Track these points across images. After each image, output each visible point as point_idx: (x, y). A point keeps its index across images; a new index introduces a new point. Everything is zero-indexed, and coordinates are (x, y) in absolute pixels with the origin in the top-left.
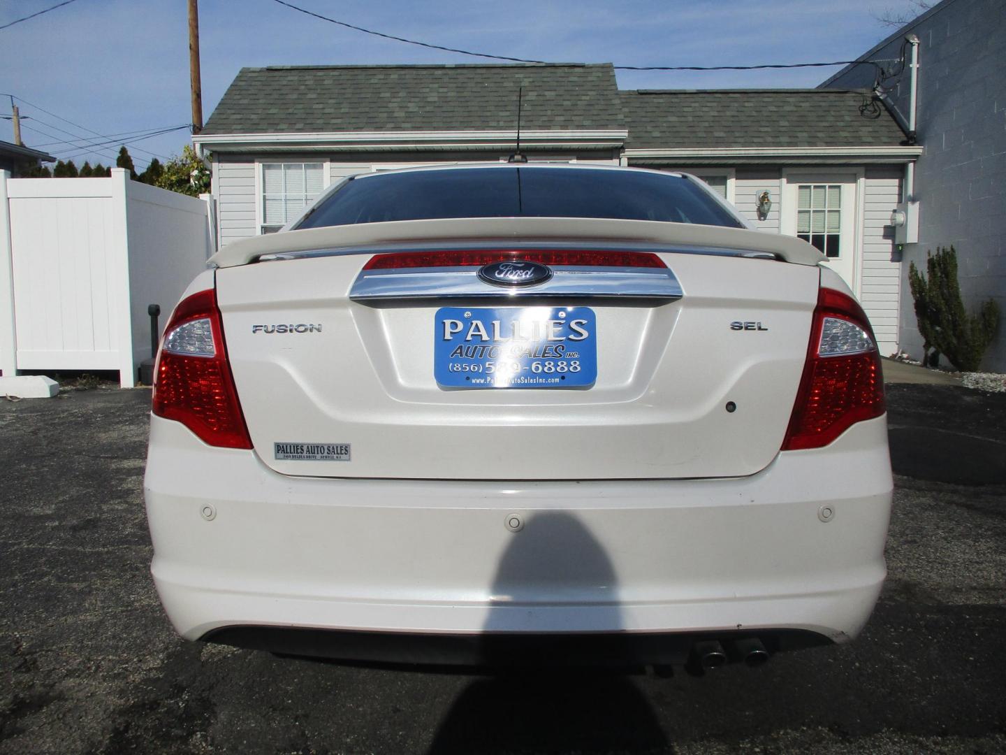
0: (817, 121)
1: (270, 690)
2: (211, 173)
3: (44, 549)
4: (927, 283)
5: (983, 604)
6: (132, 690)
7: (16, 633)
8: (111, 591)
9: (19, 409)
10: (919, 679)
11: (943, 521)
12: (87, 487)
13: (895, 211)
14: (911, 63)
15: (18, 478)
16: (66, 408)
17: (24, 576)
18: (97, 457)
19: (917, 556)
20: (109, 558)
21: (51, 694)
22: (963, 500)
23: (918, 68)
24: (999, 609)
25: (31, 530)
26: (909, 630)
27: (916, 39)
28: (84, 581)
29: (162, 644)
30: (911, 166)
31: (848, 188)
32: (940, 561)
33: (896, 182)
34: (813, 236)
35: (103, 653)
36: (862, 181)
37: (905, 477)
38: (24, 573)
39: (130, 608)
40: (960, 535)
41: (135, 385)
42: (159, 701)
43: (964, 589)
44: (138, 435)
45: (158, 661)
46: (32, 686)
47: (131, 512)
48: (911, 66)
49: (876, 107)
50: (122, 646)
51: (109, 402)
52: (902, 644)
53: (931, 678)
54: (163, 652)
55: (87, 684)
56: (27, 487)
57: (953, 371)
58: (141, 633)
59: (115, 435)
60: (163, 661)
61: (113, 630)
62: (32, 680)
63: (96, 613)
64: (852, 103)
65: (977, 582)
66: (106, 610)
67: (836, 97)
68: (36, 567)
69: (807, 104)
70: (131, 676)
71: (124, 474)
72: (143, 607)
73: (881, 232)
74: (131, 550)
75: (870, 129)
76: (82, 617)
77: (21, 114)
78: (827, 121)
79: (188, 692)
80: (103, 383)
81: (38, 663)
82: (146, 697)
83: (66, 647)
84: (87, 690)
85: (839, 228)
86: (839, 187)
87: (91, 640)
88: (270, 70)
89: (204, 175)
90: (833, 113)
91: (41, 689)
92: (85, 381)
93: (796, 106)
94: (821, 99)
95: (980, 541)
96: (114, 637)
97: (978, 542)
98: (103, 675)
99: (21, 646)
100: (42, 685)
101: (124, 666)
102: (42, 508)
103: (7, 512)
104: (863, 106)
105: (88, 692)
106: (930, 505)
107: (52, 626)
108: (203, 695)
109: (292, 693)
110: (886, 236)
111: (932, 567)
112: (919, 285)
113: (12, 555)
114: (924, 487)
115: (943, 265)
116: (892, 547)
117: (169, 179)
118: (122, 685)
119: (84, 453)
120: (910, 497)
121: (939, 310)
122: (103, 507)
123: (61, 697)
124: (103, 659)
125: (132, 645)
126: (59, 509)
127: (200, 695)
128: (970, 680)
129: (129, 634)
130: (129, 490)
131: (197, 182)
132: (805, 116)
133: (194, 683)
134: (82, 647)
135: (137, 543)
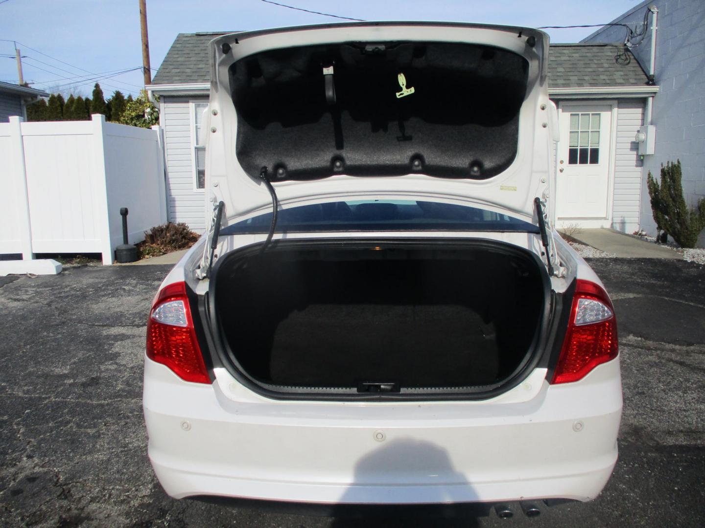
0: (584, 68)
1: (222, 513)
2: (159, 110)
3: (66, 402)
4: (660, 185)
5: (686, 444)
6: (134, 512)
7: (55, 469)
8: (112, 435)
9: (37, 284)
10: (640, 505)
11: (663, 376)
12: (89, 350)
13: (638, 131)
14: (652, 26)
15: (42, 344)
16: (68, 283)
17: (55, 423)
18: (93, 325)
19: (644, 404)
20: (109, 409)
21: (82, 515)
22: (678, 358)
23: (656, 30)
24: (697, 448)
25: (56, 386)
26: (636, 465)
27: (656, 9)
28: (95, 427)
29: (150, 477)
30: (650, 100)
31: (605, 116)
32: (659, 409)
33: (640, 110)
34: (580, 149)
35: (112, 484)
36: (615, 110)
37: (640, 339)
38: (55, 421)
39: (126, 449)
40: (674, 388)
41: (113, 263)
42: (151, 521)
43: (674, 432)
44: (119, 306)
45: (148, 490)
46: (70, 509)
47: (120, 371)
48: (652, 28)
49: (627, 57)
50: (124, 478)
51: (97, 278)
52: (631, 476)
53: (648, 504)
54: (151, 483)
55: (104, 507)
56: (49, 352)
57: (677, 247)
58: (135, 468)
59: (102, 305)
60: (151, 490)
61: (117, 466)
62: (69, 505)
63: (105, 453)
64: (610, 54)
65: (684, 427)
66: (111, 450)
67: (597, 49)
68: (62, 416)
69: (577, 55)
70: (132, 502)
71: (112, 340)
72: (135, 448)
73: (629, 146)
74: (123, 402)
75: (622, 73)
76: (96, 456)
77: (22, 55)
78: (591, 68)
79: (170, 514)
80: (91, 261)
81: (72, 492)
82: (143, 518)
83: (88, 479)
84: (105, 512)
85: (599, 143)
86: (599, 114)
87: (104, 474)
88: (198, 35)
89: (154, 112)
90: (596, 62)
91: (76, 512)
92: (79, 260)
93: (569, 57)
94: (586, 51)
95: (687, 393)
96: (118, 472)
97: (686, 393)
98: (114, 501)
99: (59, 479)
100: (76, 508)
101: (127, 494)
102: (61, 368)
103: (38, 372)
104: (618, 56)
105: (106, 514)
106: (655, 363)
107: (78, 463)
108: (179, 517)
109: (236, 515)
110: (632, 149)
111: (654, 414)
112: (654, 187)
113: (46, 407)
114: (652, 347)
115: (672, 174)
116: (628, 397)
117: (130, 114)
118: (127, 509)
119: (84, 322)
120: (642, 356)
121: (668, 206)
122: (101, 368)
123: (88, 518)
124: (113, 489)
125: (130, 478)
126: (72, 369)
127: (177, 516)
128: (674, 505)
129: (128, 469)
130: (116, 353)
131: (149, 117)
132: (575, 64)
133: (173, 507)
134: (98, 479)
135: (126, 397)
